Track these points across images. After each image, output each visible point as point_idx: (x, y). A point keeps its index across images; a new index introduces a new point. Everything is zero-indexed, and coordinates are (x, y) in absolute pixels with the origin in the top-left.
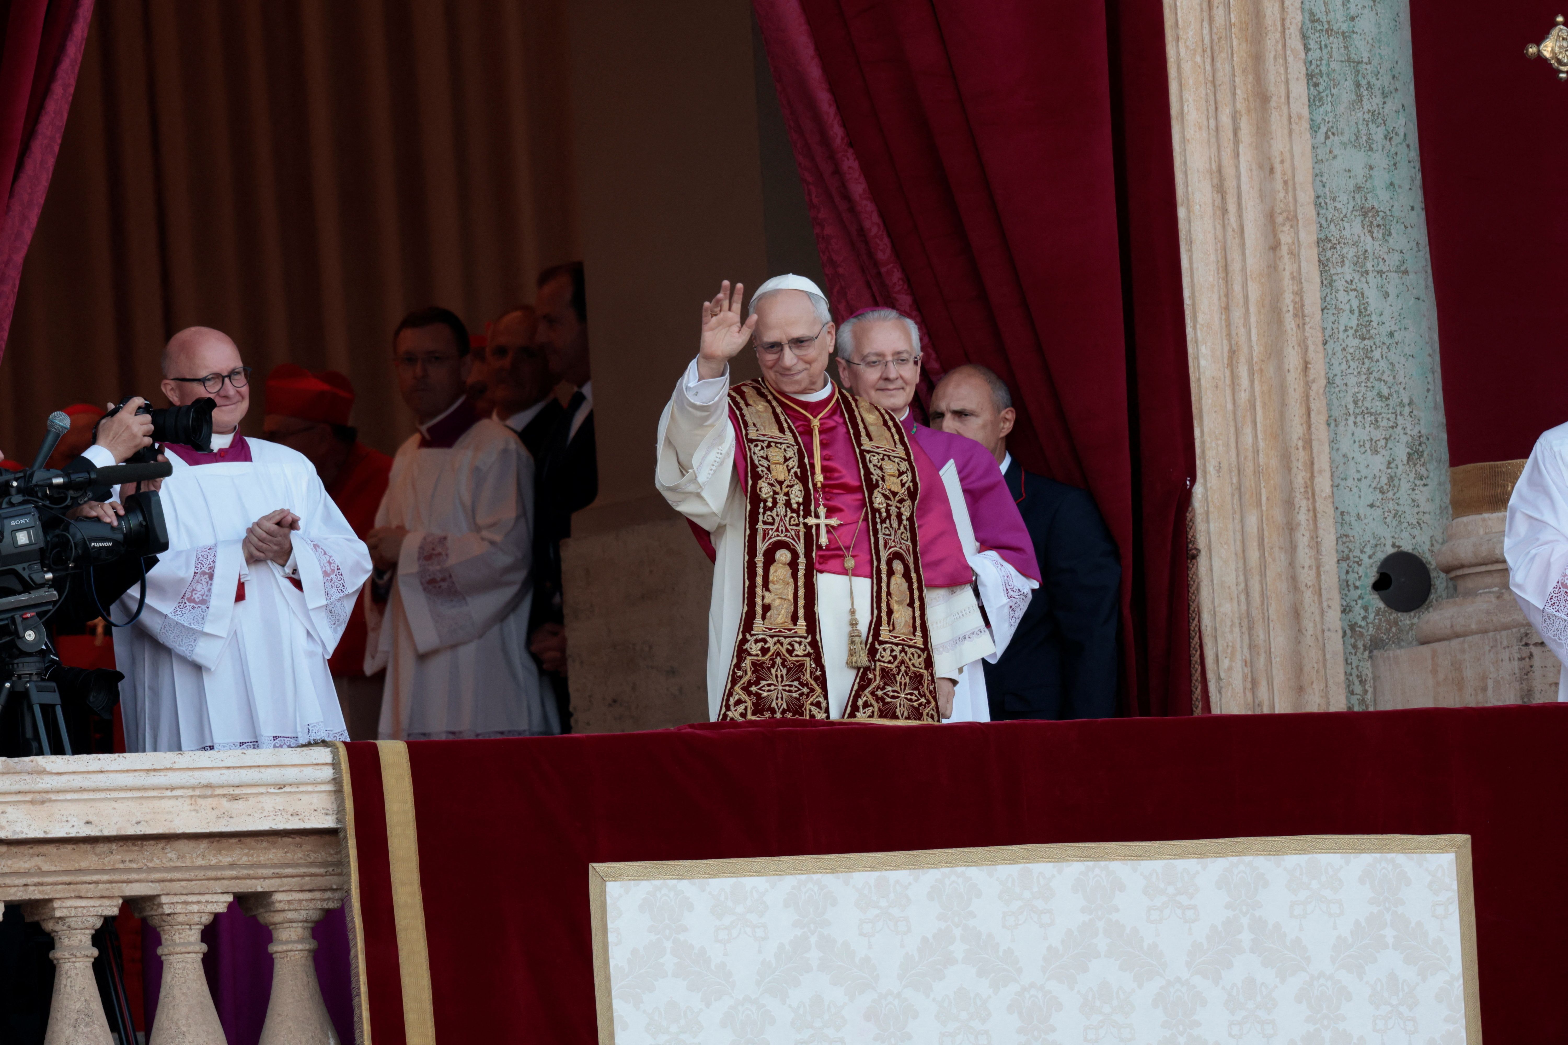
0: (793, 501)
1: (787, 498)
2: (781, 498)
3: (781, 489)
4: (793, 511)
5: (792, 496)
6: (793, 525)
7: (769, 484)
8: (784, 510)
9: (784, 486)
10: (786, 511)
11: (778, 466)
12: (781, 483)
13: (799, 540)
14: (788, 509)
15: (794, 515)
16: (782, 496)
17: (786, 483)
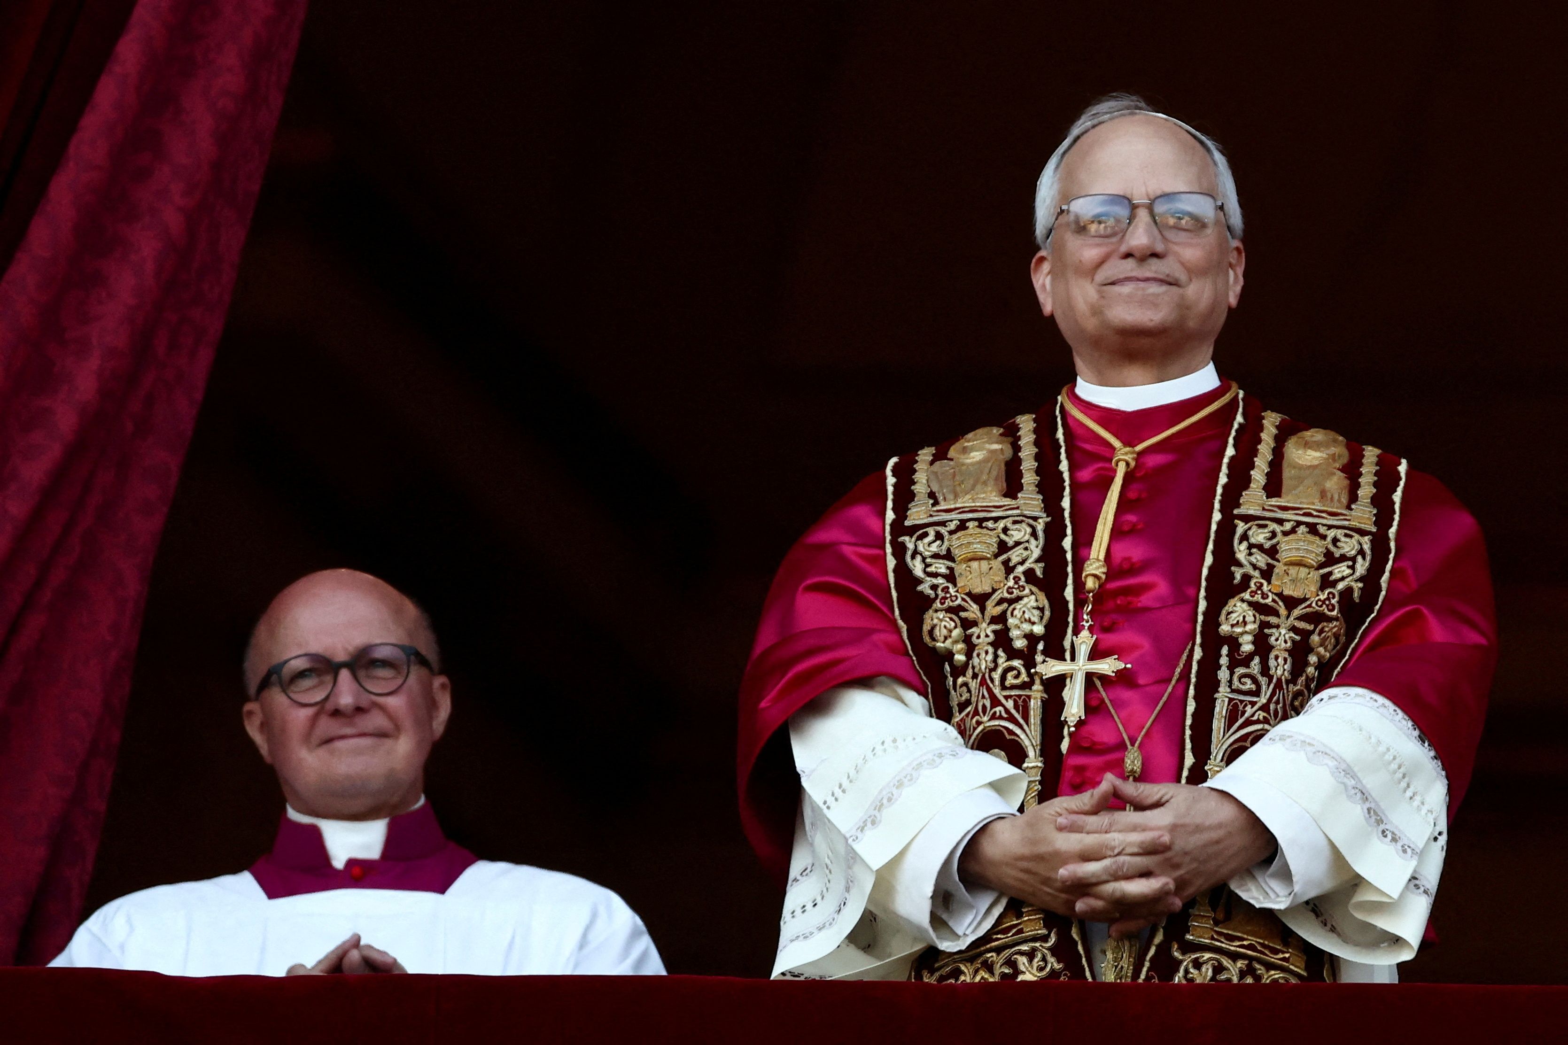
0: (1014, 633)
1: (998, 627)
2: (984, 632)
3: (983, 610)
4: (1013, 653)
5: (1011, 621)
6: (1013, 687)
7: (949, 610)
8: (990, 657)
9: (990, 604)
10: (996, 656)
11: (975, 565)
12: (981, 599)
13: (1026, 718)
14: (1000, 652)
15: (1016, 663)
16: (984, 625)
17: (996, 597)
